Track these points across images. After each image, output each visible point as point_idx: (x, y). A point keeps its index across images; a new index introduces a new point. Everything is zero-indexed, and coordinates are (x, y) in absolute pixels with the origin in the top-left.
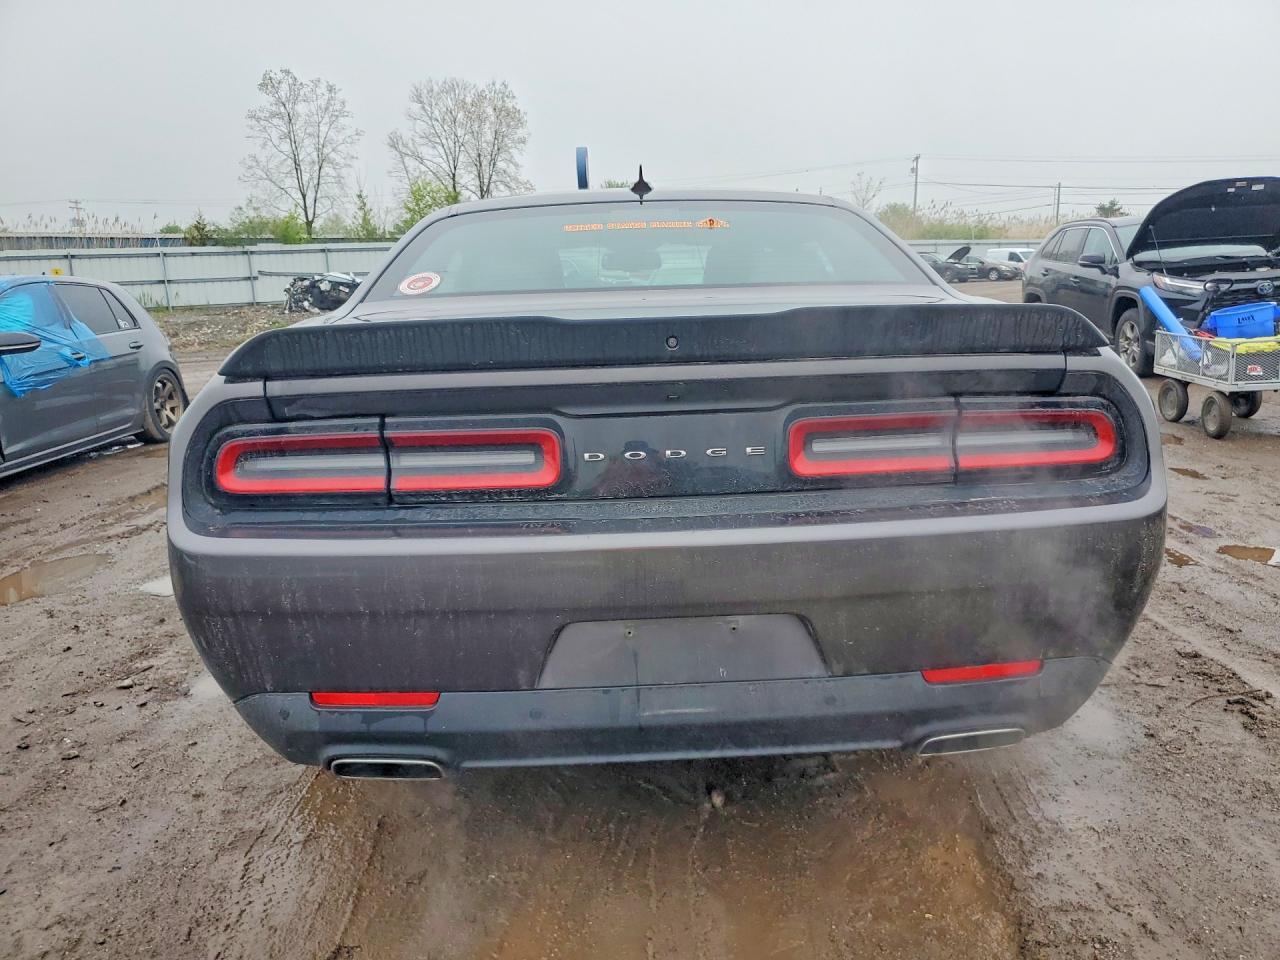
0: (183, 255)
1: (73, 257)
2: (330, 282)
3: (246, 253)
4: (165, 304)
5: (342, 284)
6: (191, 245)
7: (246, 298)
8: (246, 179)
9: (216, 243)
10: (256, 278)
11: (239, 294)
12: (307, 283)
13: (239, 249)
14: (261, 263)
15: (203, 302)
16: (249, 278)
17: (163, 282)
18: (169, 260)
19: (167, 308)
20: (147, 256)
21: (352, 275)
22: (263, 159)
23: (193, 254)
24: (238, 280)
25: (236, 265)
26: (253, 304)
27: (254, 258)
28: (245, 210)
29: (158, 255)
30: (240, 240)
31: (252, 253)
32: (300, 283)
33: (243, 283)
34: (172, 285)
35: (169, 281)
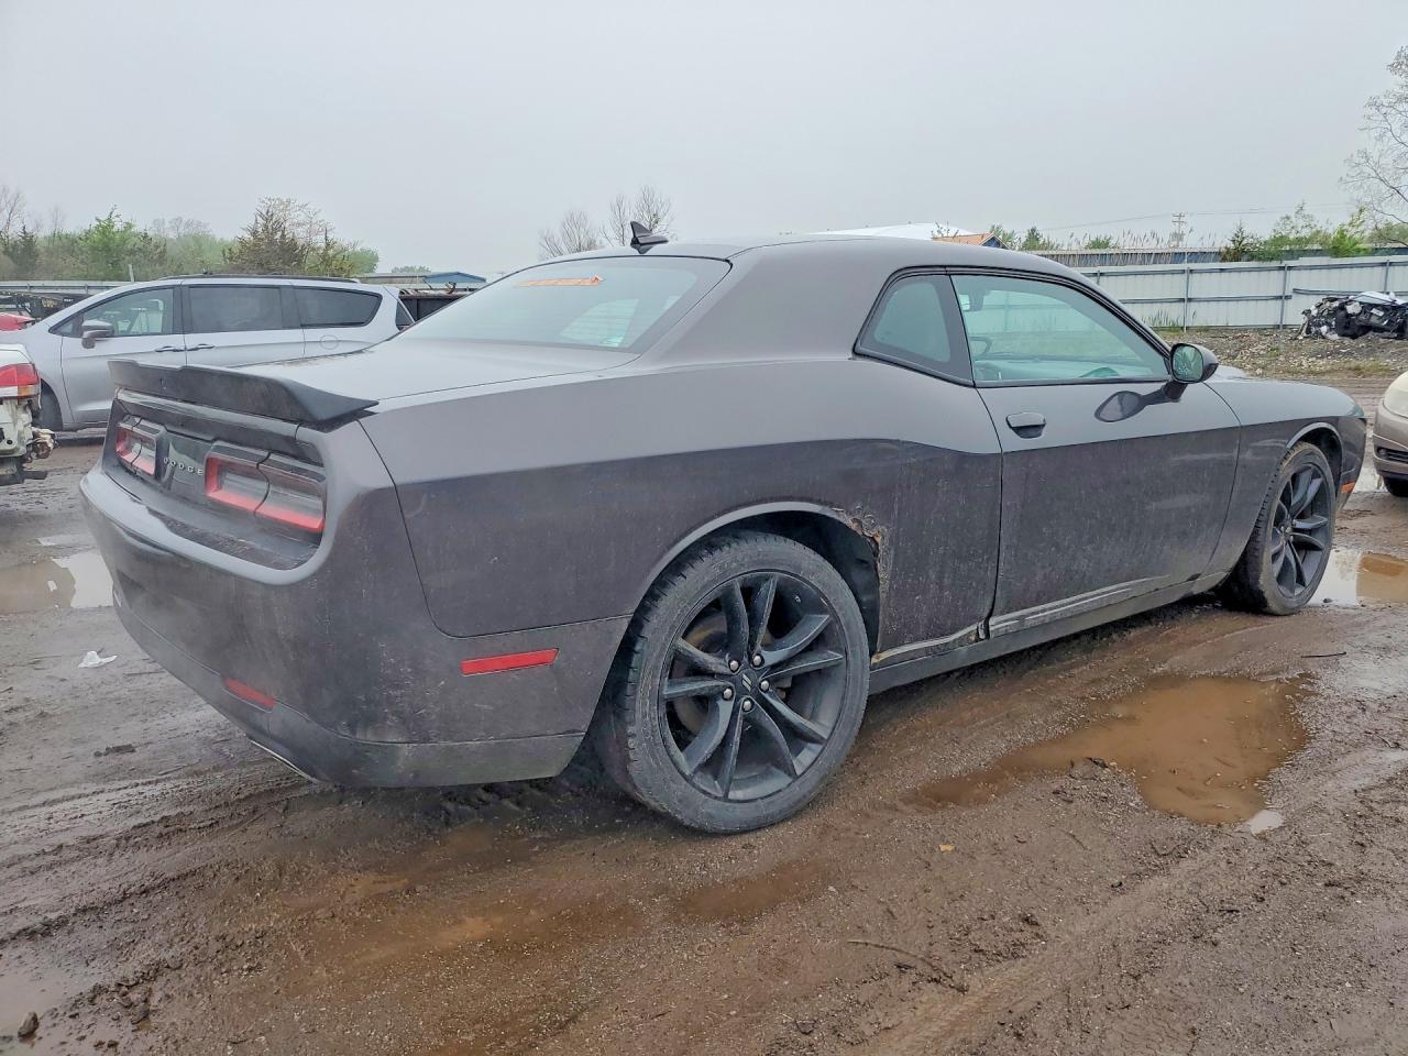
0: (1211, 271)
1: (1102, 274)
2: (1361, 303)
3: (1282, 268)
4: (1181, 323)
5: (1376, 306)
6: (1224, 260)
7: (1272, 320)
8: (1349, 179)
9: (1252, 258)
10: (1288, 298)
11: (1267, 315)
12: (1336, 304)
13: (1275, 264)
14: (1297, 280)
15: (1221, 323)
16: (1281, 297)
17: (1183, 300)
18: (1195, 277)
19: (1182, 328)
20: (1173, 272)
21: (1392, 294)
22: (1375, 155)
23: (1222, 270)
24: (1267, 299)
25: (1270, 282)
26: (1278, 327)
27: (1292, 273)
28: (1293, 219)
29: (1184, 271)
30: (1278, 254)
31: (1290, 268)
32: (1328, 304)
33: (1272, 303)
34: (1192, 304)
35: (1190, 300)
